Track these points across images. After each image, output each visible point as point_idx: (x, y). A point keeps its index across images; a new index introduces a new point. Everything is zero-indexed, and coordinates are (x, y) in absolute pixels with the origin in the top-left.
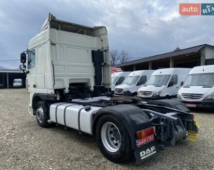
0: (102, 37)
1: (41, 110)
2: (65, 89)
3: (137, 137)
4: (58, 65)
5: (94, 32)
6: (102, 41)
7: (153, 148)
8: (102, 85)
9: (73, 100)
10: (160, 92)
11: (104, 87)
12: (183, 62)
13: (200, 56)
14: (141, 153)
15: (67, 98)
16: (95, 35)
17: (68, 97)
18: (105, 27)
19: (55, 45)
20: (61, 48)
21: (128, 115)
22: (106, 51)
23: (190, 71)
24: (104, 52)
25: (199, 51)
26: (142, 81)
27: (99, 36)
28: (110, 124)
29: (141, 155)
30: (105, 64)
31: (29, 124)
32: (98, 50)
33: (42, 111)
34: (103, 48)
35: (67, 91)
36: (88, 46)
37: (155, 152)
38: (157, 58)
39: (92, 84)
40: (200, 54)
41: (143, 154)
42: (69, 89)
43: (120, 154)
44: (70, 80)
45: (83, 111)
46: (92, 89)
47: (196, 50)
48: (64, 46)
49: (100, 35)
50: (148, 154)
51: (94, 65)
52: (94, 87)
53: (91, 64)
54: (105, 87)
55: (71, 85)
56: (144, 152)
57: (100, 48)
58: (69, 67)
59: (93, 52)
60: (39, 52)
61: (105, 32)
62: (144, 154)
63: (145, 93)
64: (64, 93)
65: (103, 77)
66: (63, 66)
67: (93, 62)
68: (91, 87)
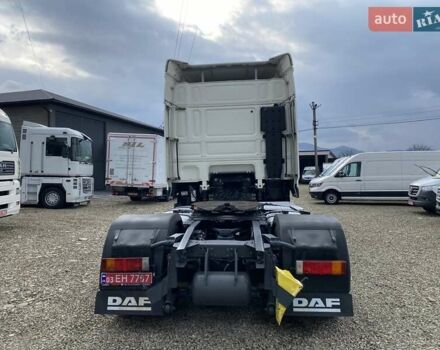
0: (288, 76)
2: (201, 183)
4: (188, 143)
7: (144, 300)
8: (284, 178)
18: (289, 55)
19: (184, 109)
20: (196, 113)
29: (110, 303)
32: (276, 105)
34: (289, 98)
36: (253, 100)
39: (260, 175)
41: (115, 301)
44: (211, 167)
46: (260, 185)
48: (203, 110)
50: (127, 306)
51: (264, 137)
52: (264, 181)
53: (258, 135)
56: (119, 300)
57: (280, 100)
58: (209, 144)
59: (263, 110)
61: (289, 65)
62: (117, 304)
64: (201, 191)
66: (198, 143)
67: (262, 130)
68: (256, 181)
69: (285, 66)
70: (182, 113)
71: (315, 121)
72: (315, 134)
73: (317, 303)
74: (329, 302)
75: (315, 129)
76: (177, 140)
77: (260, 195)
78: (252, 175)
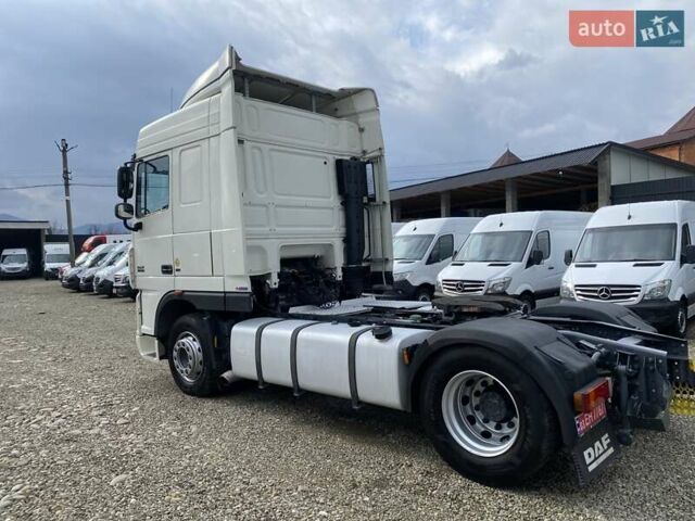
0: (363, 120)
1: (191, 343)
2: (268, 276)
3: (576, 409)
5: (336, 105)
6: (361, 130)
7: (606, 440)
8: (364, 265)
9: (292, 310)
10: (506, 283)
11: (368, 268)
12: (540, 193)
13: (597, 178)
14: (586, 453)
15: (273, 305)
16: (339, 113)
17: (277, 300)
18: (372, 91)
19: (242, 142)
20: (256, 151)
21: (536, 348)
22: (377, 160)
23: (589, 219)
24: (369, 166)
25: (595, 163)
26: (443, 251)
27: (353, 116)
28: (476, 375)
29: (588, 461)
30: (373, 199)
31: (143, 389)
32: (354, 159)
33: (197, 345)
34: (364, 152)
35: (274, 282)
36: (323, 146)
37: (611, 450)
38: (468, 183)
39: (339, 260)
40: (596, 171)
41: (589, 455)
42: (279, 275)
43: (518, 461)
44: (283, 247)
45: (367, 339)
46: (339, 275)
47: (586, 160)
48: (266, 147)
49: (355, 114)
50: (599, 456)
51: (342, 203)
52: (343, 269)
53: (334, 200)
54: (373, 269)
55: (284, 262)
56: (590, 450)
57: (356, 152)
58: (279, 209)
59: (339, 164)
60: (183, 165)
61: (372, 105)
62: (593, 458)
63: (461, 285)
64: (267, 290)
65: (366, 240)
66: (265, 206)
67: (340, 193)
68: (335, 270)
69: (360, 104)
71: (66, 172)
72: (67, 194)
75: (67, 185)
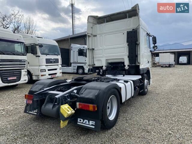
19: (96, 36)
20: (101, 37)
32: (133, 30)
35: (104, 68)
48: (103, 35)
51: (128, 45)
66: (101, 50)
67: (127, 42)
68: (125, 66)
70: (95, 37)
73: (86, 122)
74: (91, 122)
76: (94, 49)
77: (127, 72)
78: (123, 63)
